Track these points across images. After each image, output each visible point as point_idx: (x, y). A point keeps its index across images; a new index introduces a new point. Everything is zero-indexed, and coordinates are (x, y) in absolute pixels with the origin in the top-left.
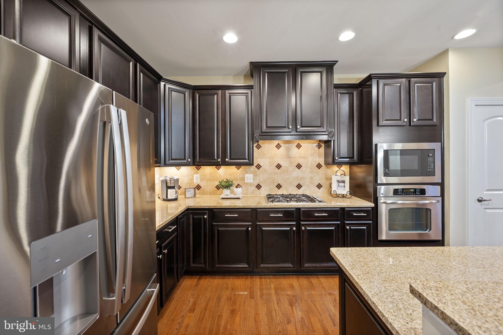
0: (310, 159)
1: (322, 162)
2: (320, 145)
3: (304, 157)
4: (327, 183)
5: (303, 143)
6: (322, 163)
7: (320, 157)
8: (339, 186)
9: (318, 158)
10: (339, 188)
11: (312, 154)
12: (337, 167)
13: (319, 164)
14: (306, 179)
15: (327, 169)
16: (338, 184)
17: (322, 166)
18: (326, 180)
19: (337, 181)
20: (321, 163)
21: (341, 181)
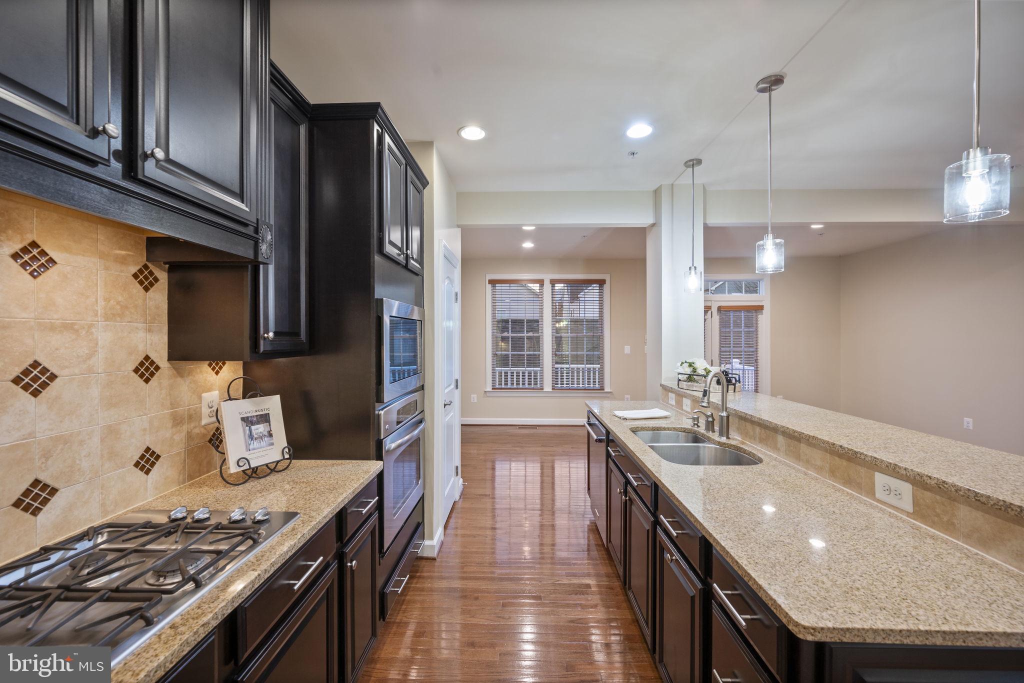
0: (104, 336)
1: (159, 351)
2: (151, 273)
3: (68, 327)
4: (177, 438)
5: (67, 249)
6: (160, 355)
7: (149, 330)
8: (251, 436)
9: (141, 334)
10: (255, 444)
11: (114, 315)
12: (210, 369)
13: (147, 358)
14: (81, 443)
15: (179, 379)
16: (248, 432)
17: (157, 368)
18: (172, 428)
19: (243, 419)
20: (153, 356)
21: (255, 419)
